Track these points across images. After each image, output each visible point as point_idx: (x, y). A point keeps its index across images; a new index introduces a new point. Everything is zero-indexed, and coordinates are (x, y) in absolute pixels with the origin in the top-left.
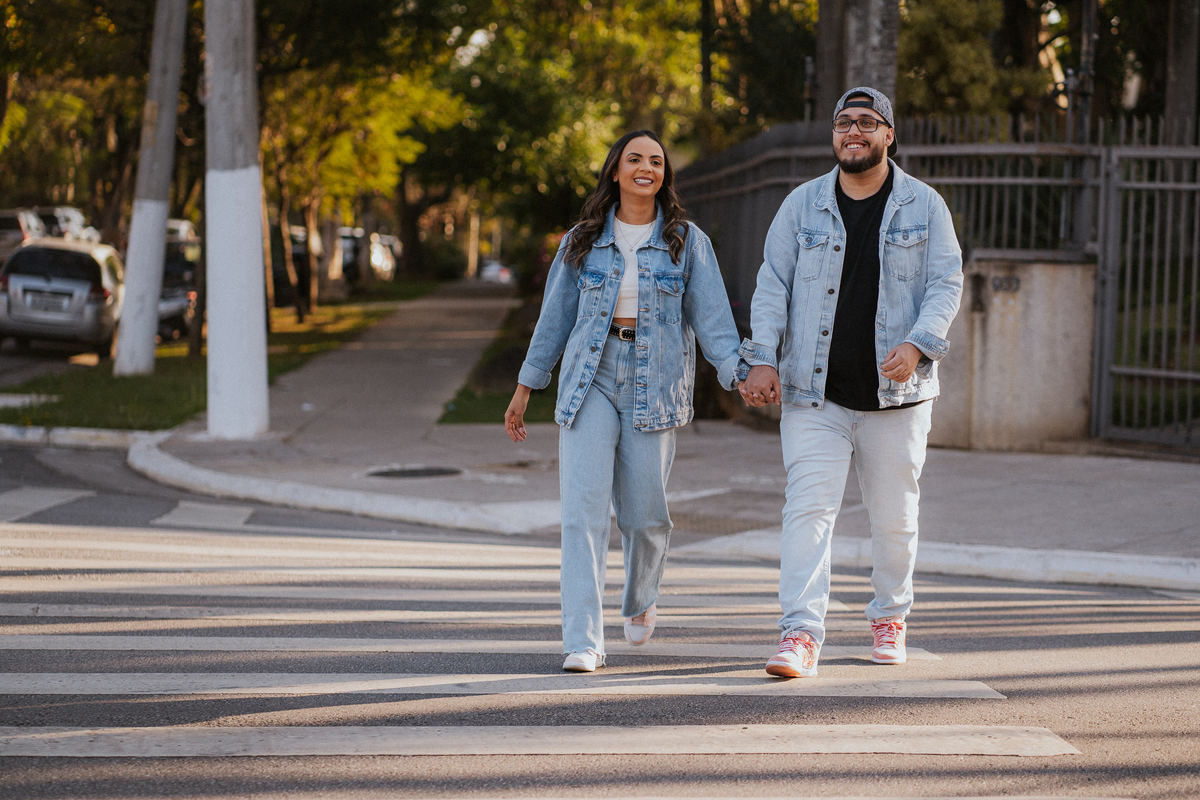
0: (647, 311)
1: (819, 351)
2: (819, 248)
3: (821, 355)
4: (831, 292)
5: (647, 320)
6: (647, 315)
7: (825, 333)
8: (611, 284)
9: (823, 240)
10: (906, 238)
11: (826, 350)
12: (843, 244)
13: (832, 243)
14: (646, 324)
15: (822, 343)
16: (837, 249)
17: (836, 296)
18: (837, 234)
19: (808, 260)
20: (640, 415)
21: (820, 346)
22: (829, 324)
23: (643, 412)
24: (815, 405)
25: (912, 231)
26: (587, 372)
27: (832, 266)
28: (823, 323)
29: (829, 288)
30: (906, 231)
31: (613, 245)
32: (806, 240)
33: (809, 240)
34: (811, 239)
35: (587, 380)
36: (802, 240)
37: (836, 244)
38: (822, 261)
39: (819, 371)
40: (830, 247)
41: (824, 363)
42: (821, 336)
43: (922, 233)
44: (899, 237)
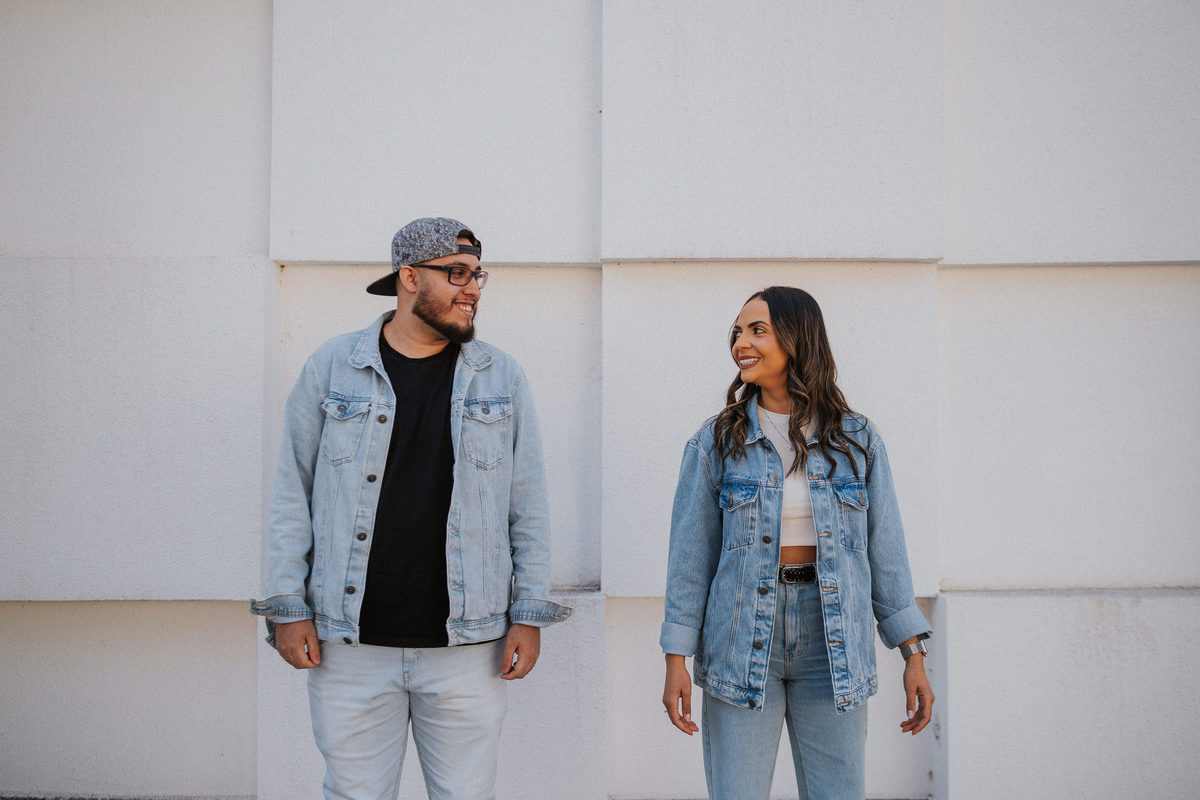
0: (829, 535)
1: (352, 563)
2: (356, 419)
3: (355, 569)
4: (372, 479)
5: (830, 548)
6: (831, 542)
7: (362, 537)
8: (769, 496)
9: (363, 406)
10: (486, 411)
11: (363, 561)
12: (391, 414)
13: (376, 412)
14: (830, 555)
15: (358, 551)
16: (382, 419)
17: (378, 484)
18: (383, 400)
19: (339, 436)
20: (842, 688)
21: (354, 555)
22: (368, 524)
23: (844, 683)
24: (348, 641)
25: (493, 403)
26: (761, 624)
27: (374, 443)
28: (360, 522)
29: (370, 473)
30: (485, 403)
31: (762, 441)
32: (339, 408)
33: (342, 409)
34: (346, 408)
35: (765, 637)
36: (332, 409)
37: (381, 413)
38: (361, 436)
39: (350, 590)
40: (373, 417)
41: (360, 580)
42: (356, 540)
43: (506, 407)
44: (478, 410)
